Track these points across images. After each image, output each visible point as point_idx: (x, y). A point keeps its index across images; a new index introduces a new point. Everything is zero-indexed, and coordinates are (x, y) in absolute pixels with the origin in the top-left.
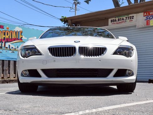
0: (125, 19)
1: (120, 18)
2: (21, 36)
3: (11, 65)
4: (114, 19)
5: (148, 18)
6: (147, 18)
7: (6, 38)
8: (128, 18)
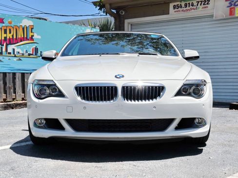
0: (195, 4)
1: (187, 3)
2: (31, 34)
3: (17, 80)
4: (179, 3)
5: (233, 3)
6: (230, 3)
7: (8, 38)
8: (200, 3)
